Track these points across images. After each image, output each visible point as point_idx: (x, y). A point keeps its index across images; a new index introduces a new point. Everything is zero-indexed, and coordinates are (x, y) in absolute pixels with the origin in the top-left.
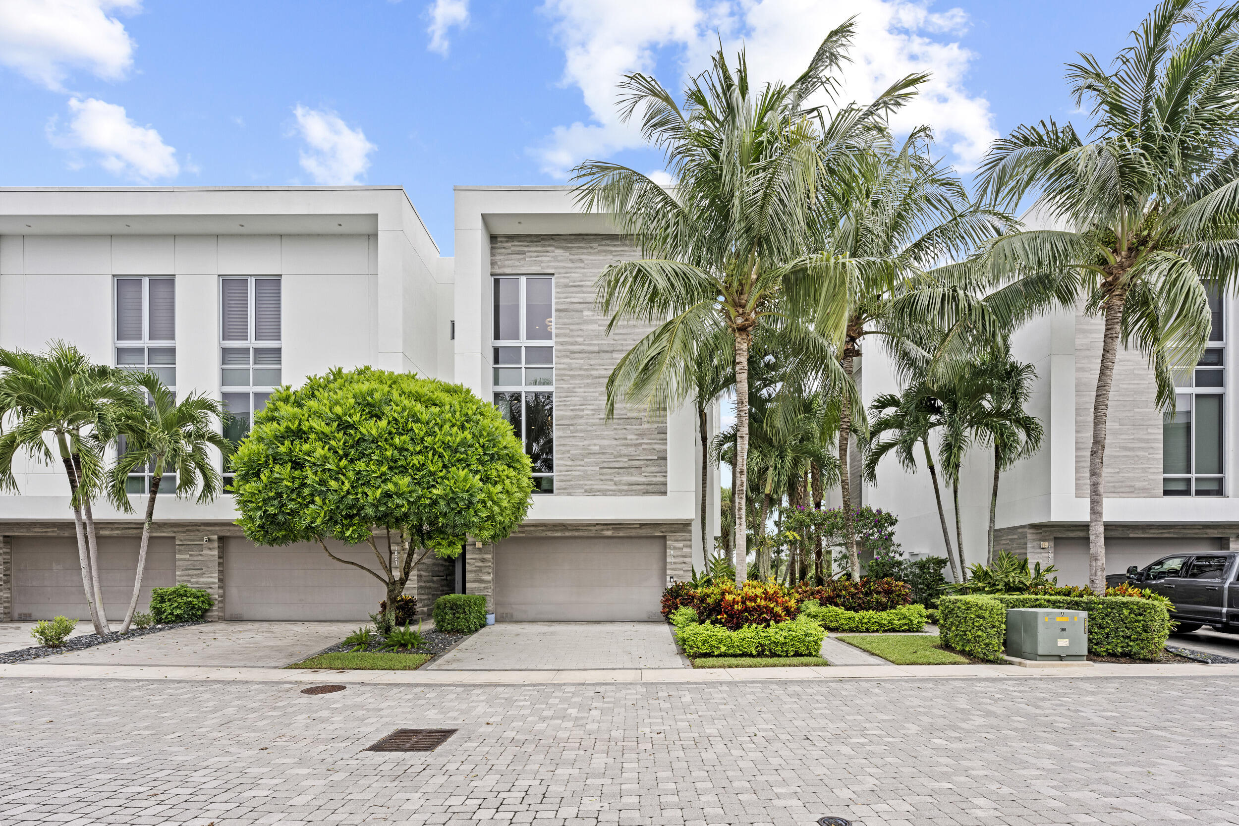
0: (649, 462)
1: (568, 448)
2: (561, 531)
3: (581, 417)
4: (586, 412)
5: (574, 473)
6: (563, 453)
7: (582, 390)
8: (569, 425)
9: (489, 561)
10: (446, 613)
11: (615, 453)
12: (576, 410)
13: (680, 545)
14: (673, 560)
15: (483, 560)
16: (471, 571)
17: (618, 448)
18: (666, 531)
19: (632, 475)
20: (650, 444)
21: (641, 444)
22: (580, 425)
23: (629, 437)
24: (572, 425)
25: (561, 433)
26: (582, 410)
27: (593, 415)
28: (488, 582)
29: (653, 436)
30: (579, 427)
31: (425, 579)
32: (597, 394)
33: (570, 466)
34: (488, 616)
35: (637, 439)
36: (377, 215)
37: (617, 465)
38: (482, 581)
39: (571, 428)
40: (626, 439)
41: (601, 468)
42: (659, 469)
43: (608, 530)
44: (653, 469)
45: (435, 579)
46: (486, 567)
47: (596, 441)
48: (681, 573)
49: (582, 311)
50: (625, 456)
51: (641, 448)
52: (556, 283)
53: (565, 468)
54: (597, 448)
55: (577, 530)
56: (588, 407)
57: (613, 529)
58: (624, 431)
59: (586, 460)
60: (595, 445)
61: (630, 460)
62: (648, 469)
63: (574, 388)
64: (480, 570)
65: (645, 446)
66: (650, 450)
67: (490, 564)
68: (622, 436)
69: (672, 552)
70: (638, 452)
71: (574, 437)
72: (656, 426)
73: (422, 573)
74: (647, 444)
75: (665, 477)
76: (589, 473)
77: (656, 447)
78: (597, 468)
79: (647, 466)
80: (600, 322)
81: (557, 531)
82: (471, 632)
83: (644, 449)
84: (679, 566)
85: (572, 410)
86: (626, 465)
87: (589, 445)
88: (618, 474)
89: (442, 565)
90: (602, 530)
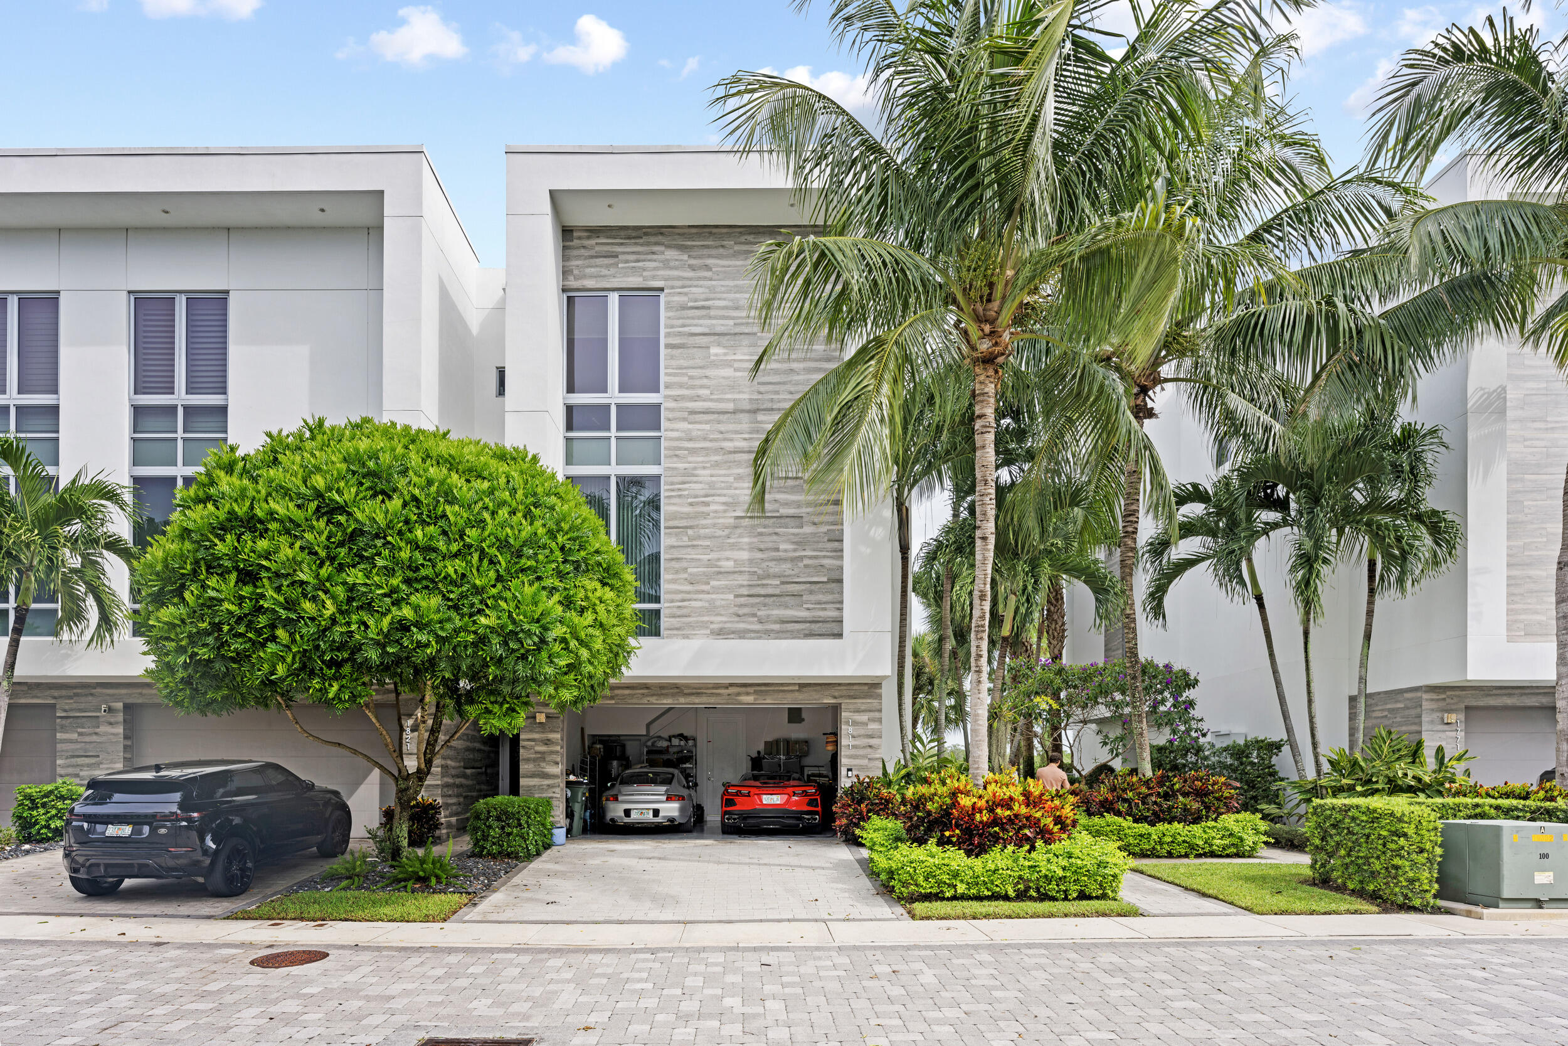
0: (813, 587)
1: (684, 564)
2: (673, 695)
3: (706, 515)
4: (713, 507)
5: (694, 604)
6: (677, 572)
7: (707, 472)
8: (686, 527)
9: (557, 744)
10: (490, 827)
11: (760, 572)
12: (697, 503)
13: (864, 718)
14: (852, 742)
15: (547, 742)
16: (528, 760)
17: (764, 565)
18: (841, 697)
19: (786, 607)
20: (816, 557)
21: (801, 558)
22: (704, 527)
23: (782, 547)
24: (691, 527)
25: (672, 541)
26: (707, 504)
27: (725, 511)
28: (555, 776)
29: (820, 545)
30: (702, 531)
31: (453, 772)
32: (731, 479)
33: (689, 593)
34: (555, 831)
35: (795, 550)
36: (382, 192)
37: (762, 591)
38: (546, 776)
39: (690, 532)
40: (777, 550)
41: (736, 596)
42: (830, 597)
43: (748, 694)
44: (821, 597)
45: (469, 771)
46: (552, 752)
47: (728, 554)
48: (865, 762)
49: (708, 347)
50: (775, 576)
51: (801, 565)
52: (667, 303)
53: (679, 597)
54: (731, 563)
55: (698, 694)
56: (717, 499)
57: (756, 692)
58: (775, 538)
59: (713, 583)
60: (728, 559)
61: (783, 583)
62: (813, 598)
63: (695, 468)
64: (542, 757)
65: (807, 562)
66: (815, 567)
67: (558, 748)
68: (770, 545)
69: (851, 729)
70: (796, 571)
71: (694, 546)
72: (824, 529)
73: (449, 762)
74: (811, 557)
75: (840, 609)
76: (718, 603)
77: (826, 562)
78: (731, 597)
79: (811, 592)
80: (736, 365)
81: (666, 695)
82: (530, 857)
83: (806, 566)
84: (861, 752)
85: (691, 504)
86: (777, 591)
87: (719, 560)
88: (765, 605)
89: (479, 750)
90: (739, 694)
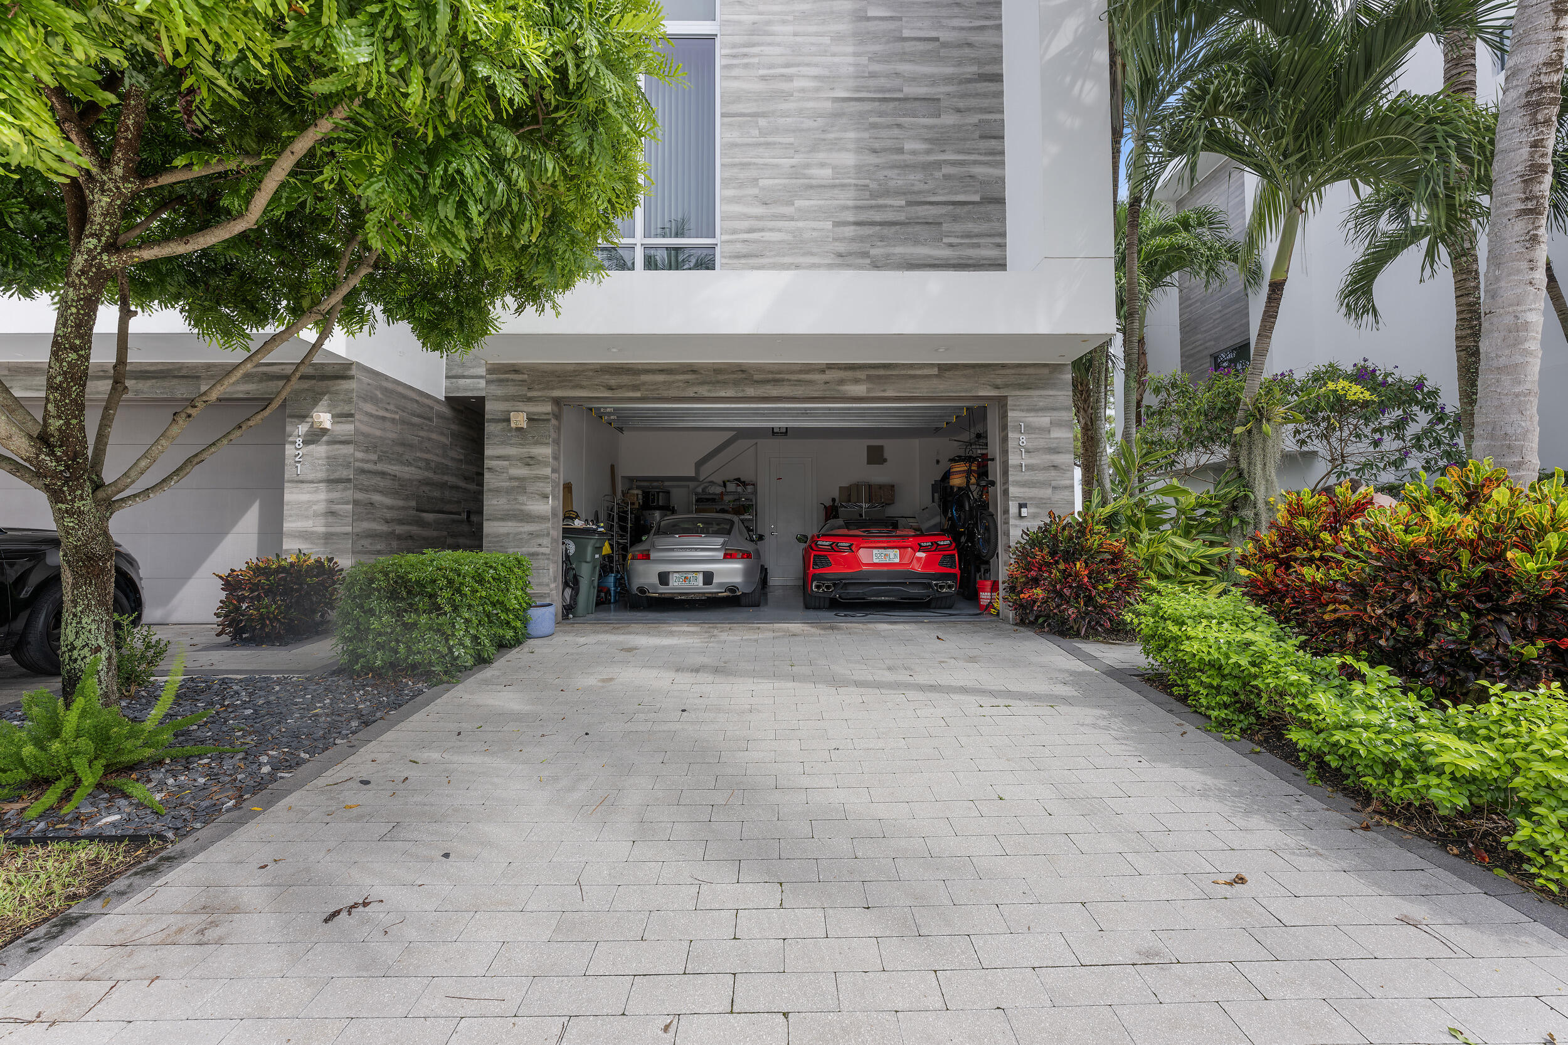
0: (959, 210)
1: (753, 173)
2: (736, 383)
3: (786, 96)
4: (798, 84)
5: (768, 236)
6: (741, 185)
7: (789, 29)
8: (755, 115)
9: (546, 464)
11: (873, 185)
12: (774, 77)
13: (1044, 420)
14: (1026, 460)
15: (530, 461)
16: (497, 491)
17: (881, 174)
18: (1006, 386)
19: (917, 242)
20: (962, 163)
21: (938, 164)
22: (785, 114)
23: (909, 146)
24: (763, 115)
25: (734, 136)
26: (789, 78)
27: (817, 90)
28: (542, 518)
29: (968, 145)
30: (781, 121)
31: (389, 515)
32: (827, 40)
33: (758, 218)
34: (534, 613)
35: (928, 152)
37: (878, 217)
38: (526, 517)
39: (762, 122)
40: (900, 151)
41: (837, 224)
42: (984, 227)
43: (857, 381)
44: (970, 226)
46: (538, 478)
47: (821, 156)
48: (1047, 492)
50: (898, 193)
51: (938, 174)
53: (745, 224)
54: (827, 172)
55: (776, 382)
56: (805, 70)
57: (869, 378)
58: (896, 132)
59: (799, 203)
60: (822, 165)
61: (910, 204)
62: (958, 228)
63: (769, 23)
64: (520, 486)
65: (947, 170)
66: (961, 178)
67: (547, 471)
68: (889, 143)
69: (1023, 439)
70: (931, 185)
71: (768, 144)
72: (974, 119)
73: (377, 498)
74: (954, 163)
75: (1002, 246)
76: (807, 235)
77: (978, 170)
78: (828, 225)
79: (955, 219)
81: (724, 383)
83: (947, 177)
84: (1040, 476)
85: (763, 78)
86: (902, 217)
87: (808, 166)
88: (882, 239)
90: (842, 382)
